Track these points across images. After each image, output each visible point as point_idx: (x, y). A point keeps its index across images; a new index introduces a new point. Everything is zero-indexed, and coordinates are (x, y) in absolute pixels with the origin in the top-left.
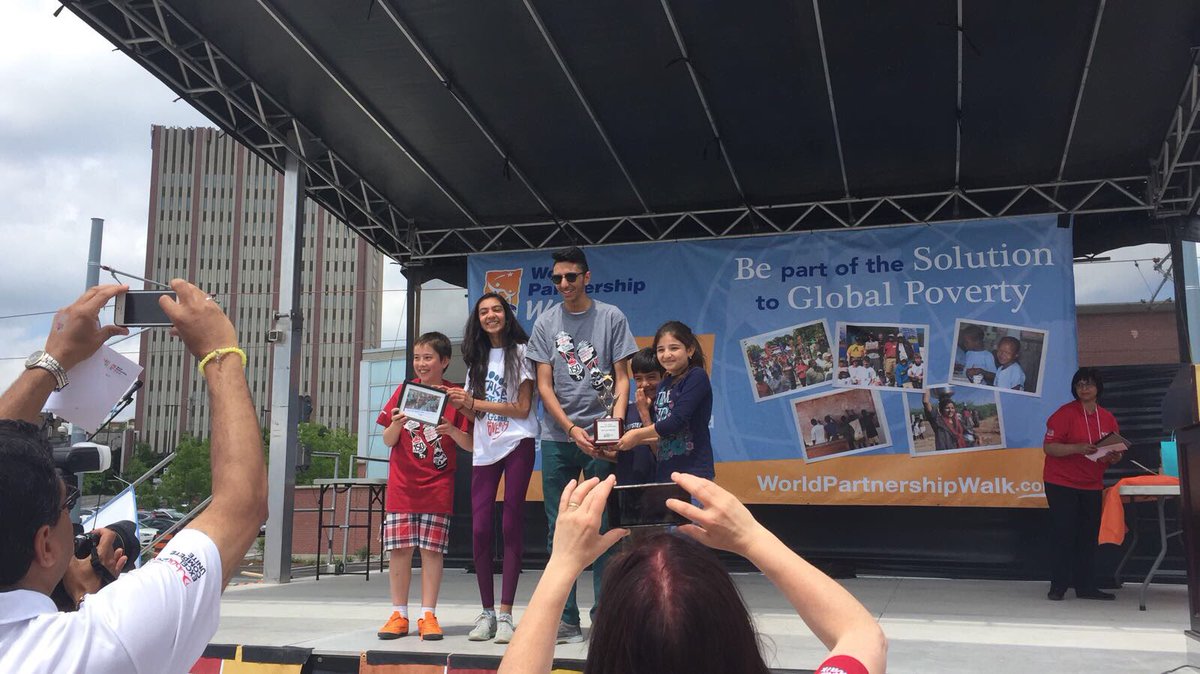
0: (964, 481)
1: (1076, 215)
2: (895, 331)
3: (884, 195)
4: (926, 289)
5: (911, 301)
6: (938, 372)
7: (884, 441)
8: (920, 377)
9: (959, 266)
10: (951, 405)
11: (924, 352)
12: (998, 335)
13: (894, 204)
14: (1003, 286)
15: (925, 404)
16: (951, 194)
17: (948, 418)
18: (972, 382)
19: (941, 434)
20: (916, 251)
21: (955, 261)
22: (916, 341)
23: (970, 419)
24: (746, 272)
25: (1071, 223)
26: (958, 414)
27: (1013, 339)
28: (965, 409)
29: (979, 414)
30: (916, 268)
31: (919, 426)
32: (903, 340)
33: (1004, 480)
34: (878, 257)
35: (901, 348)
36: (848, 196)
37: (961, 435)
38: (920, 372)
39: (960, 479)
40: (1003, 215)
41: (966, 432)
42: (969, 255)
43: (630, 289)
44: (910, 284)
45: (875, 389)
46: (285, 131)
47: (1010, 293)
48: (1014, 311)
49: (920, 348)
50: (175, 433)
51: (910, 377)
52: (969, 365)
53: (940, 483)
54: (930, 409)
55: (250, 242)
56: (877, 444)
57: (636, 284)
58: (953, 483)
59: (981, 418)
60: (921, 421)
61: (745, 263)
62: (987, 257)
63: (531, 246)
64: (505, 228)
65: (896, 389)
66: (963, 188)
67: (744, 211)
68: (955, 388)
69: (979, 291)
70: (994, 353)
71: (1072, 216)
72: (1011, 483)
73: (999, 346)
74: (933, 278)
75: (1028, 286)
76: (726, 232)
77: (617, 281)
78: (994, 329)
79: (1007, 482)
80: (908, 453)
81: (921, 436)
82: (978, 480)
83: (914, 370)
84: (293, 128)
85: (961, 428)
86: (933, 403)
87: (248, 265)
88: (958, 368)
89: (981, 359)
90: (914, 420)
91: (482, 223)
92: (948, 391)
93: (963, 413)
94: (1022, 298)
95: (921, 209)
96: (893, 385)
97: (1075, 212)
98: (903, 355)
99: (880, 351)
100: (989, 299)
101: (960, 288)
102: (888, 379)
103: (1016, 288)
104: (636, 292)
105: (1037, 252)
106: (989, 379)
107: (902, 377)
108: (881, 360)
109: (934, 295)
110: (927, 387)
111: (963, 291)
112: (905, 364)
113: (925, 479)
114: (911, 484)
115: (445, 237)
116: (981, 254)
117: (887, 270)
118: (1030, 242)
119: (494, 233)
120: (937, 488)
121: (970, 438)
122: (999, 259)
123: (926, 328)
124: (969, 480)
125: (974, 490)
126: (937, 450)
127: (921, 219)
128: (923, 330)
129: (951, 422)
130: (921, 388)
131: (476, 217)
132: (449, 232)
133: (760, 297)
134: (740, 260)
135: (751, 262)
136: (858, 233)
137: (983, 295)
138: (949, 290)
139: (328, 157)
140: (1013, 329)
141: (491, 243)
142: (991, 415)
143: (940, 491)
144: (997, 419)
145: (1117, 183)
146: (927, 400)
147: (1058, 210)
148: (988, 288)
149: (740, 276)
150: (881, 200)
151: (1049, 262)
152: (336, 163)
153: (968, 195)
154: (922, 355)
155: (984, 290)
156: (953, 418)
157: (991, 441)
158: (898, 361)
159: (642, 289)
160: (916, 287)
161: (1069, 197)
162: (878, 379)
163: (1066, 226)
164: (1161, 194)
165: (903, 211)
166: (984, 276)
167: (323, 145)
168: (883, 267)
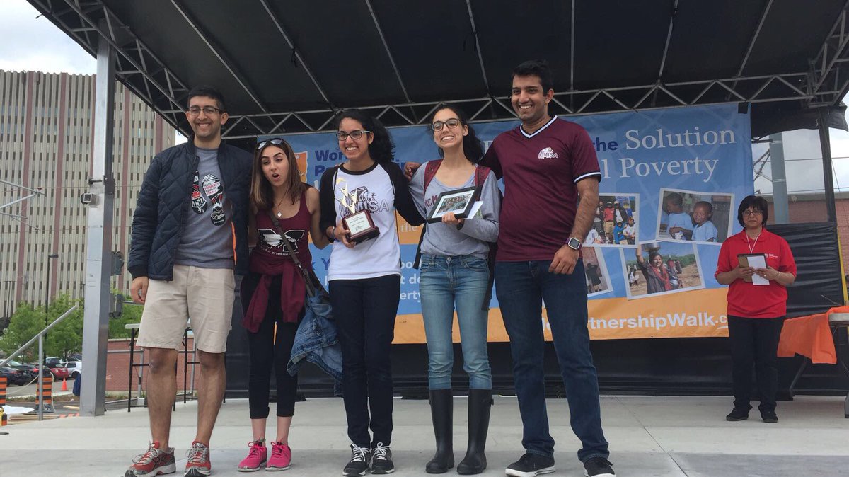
0: (673, 317)
1: (753, 104)
2: (613, 199)
3: (600, 88)
4: (636, 164)
5: (625, 175)
6: (647, 231)
7: (606, 288)
8: (633, 236)
9: (662, 146)
10: (658, 257)
11: (635, 215)
12: (693, 200)
13: (609, 96)
14: (697, 161)
15: (638, 257)
16: (654, 87)
17: (656, 267)
18: (674, 238)
19: (651, 281)
20: (628, 133)
21: (658, 142)
22: (629, 207)
23: (674, 267)
25: (749, 110)
26: (664, 264)
27: (706, 203)
28: (670, 260)
29: (681, 263)
30: (628, 147)
31: (634, 275)
32: (619, 206)
33: (706, 314)
34: (598, 139)
35: (618, 213)
36: (572, 88)
37: (667, 280)
38: (633, 232)
39: (669, 315)
40: (695, 104)
41: (671, 278)
42: (669, 137)
44: (623, 161)
45: (597, 246)
46: (97, 17)
47: (702, 167)
48: (705, 181)
49: (633, 213)
50: (12, 302)
51: (625, 236)
52: (671, 226)
53: (652, 320)
54: (642, 260)
55: (71, 158)
56: (600, 290)
58: (664, 319)
59: (683, 266)
60: (635, 270)
62: (683, 138)
63: (312, 130)
64: (289, 114)
65: (614, 246)
66: (663, 83)
67: (488, 101)
68: (661, 243)
69: (678, 165)
70: (691, 215)
71: (749, 105)
72: (711, 317)
73: (694, 209)
74: (640, 155)
75: (716, 161)
76: (474, 117)
78: (691, 196)
79: (708, 316)
80: (626, 296)
81: (636, 283)
82: (684, 315)
83: (628, 230)
84: (104, 16)
85: (667, 275)
86: (644, 256)
87: (70, 175)
88: (663, 227)
89: (681, 220)
90: (629, 270)
91: (269, 110)
92: (655, 246)
93: (668, 263)
94: (711, 170)
95: (630, 99)
96: (612, 243)
97: (751, 101)
98: (619, 219)
99: (601, 216)
100: (686, 172)
101: (663, 163)
102: (607, 238)
103: (707, 162)
105: (723, 133)
106: (688, 235)
107: (619, 236)
108: (602, 223)
109: (643, 170)
110: (638, 244)
111: (666, 165)
112: (621, 226)
113: (640, 317)
114: (629, 322)
115: (238, 122)
116: (679, 136)
117: (605, 149)
118: (717, 126)
119: (278, 119)
120: (649, 324)
121: (675, 282)
122: (693, 139)
123: (637, 196)
124: (676, 316)
125: (681, 324)
126: (648, 293)
127: (631, 107)
128: (635, 197)
129: (659, 270)
130: (634, 244)
131: (264, 104)
132: (242, 118)
136: (580, 119)
137: (682, 169)
138: (654, 165)
139: (136, 47)
140: (705, 195)
141: (276, 128)
142: (691, 263)
143: (652, 325)
144: (696, 266)
145: (783, 78)
146: (639, 254)
147: (740, 99)
148: (685, 163)
150: (598, 92)
151: (733, 141)
152: (144, 52)
153: (667, 88)
154: (634, 217)
155: (682, 165)
156: (661, 268)
157: (691, 283)
158: (615, 224)
160: (628, 163)
161: (747, 89)
162: (600, 238)
163: (745, 112)
164: (817, 86)
165: (616, 100)
166: (682, 154)
167: (131, 34)
168: (601, 146)
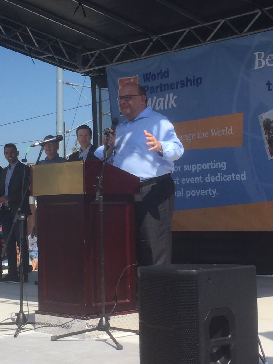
24: (260, 63)
43: (194, 84)
57: (197, 79)
61: (260, 56)
63: (138, 56)
64: (125, 45)
67: (258, 13)
76: (246, 31)
77: (187, 78)
104: (197, 86)
115: (95, 56)
132: (98, 52)
133: (268, 81)
134: (257, 54)
135: (263, 54)
141: (116, 58)
149: (257, 67)
159: (200, 83)
